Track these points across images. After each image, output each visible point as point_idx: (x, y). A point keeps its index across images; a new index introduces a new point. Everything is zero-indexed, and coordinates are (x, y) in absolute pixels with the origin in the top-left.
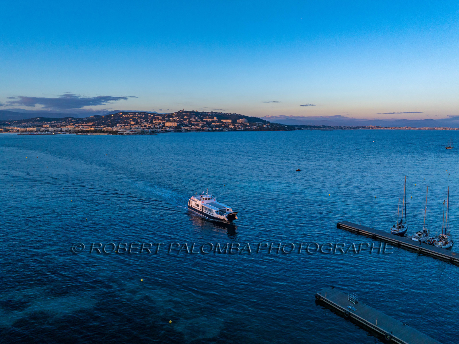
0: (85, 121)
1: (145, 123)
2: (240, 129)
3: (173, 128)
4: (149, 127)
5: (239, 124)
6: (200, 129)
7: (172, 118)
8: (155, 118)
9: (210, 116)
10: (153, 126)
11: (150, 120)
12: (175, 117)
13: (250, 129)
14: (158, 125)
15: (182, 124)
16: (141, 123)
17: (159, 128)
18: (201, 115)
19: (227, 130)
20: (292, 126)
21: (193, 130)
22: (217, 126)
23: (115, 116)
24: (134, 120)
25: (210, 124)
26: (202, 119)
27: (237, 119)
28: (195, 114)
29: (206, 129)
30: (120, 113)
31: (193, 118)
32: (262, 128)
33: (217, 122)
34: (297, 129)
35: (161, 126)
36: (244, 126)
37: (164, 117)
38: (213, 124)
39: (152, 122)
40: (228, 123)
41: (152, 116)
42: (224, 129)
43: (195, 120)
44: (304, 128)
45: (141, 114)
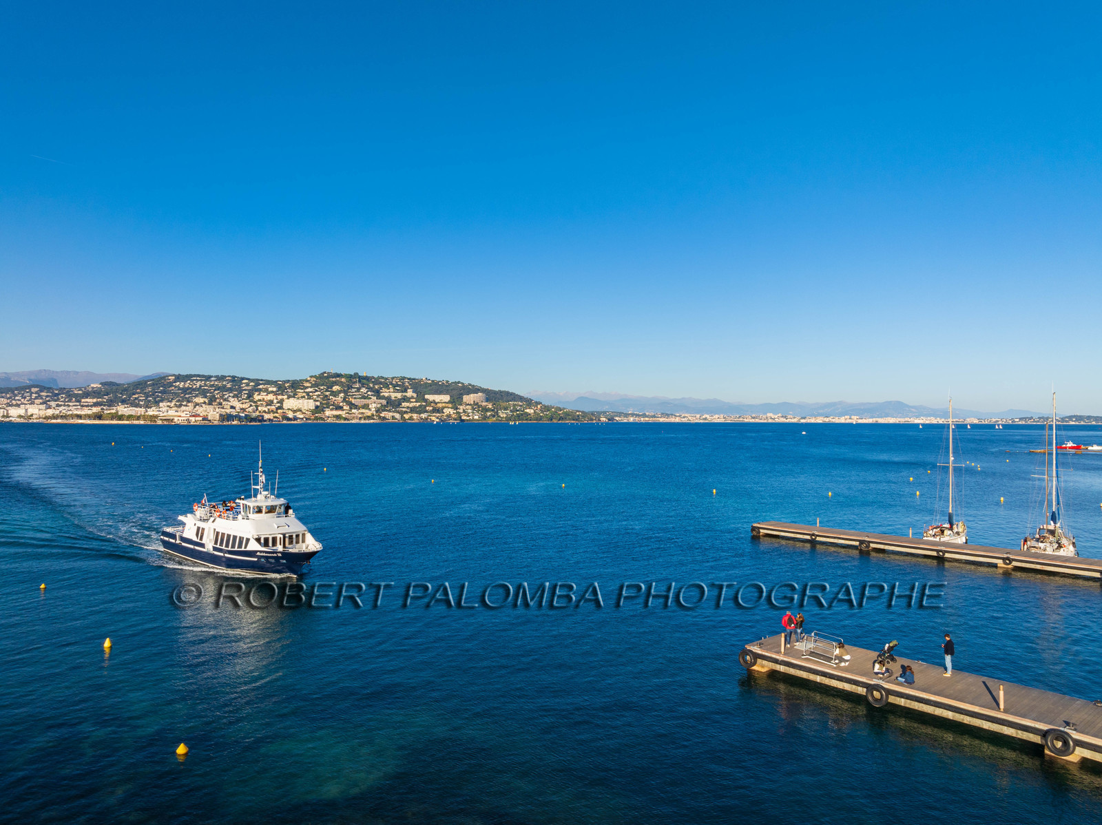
0: (76, 396)
1: (233, 399)
2: (469, 416)
3: (304, 411)
4: (241, 409)
5: (468, 407)
6: (373, 415)
7: (302, 389)
8: (260, 390)
9: (398, 385)
10: (251, 408)
11: (245, 394)
12: (311, 387)
13: (494, 416)
14: (267, 405)
15: (326, 404)
16: (222, 401)
17: (269, 412)
18: (374, 384)
19: (437, 418)
20: (593, 414)
21: (354, 418)
22: (413, 410)
23: (157, 384)
24: (203, 393)
25: (397, 403)
26: (377, 393)
27: (462, 394)
28: (360, 382)
29: (388, 415)
30: (170, 378)
31: (354, 390)
32: (522, 414)
33: (414, 400)
34: (604, 419)
35: (274, 407)
36: (479, 410)
37: (281, 388)
38: (404, 404)
39: (251, 399)
40: (442, 403)
41: (251, 384)
42: (430, 416)
43: (360, 395)
44: (619, 417)
45: (225, 381)
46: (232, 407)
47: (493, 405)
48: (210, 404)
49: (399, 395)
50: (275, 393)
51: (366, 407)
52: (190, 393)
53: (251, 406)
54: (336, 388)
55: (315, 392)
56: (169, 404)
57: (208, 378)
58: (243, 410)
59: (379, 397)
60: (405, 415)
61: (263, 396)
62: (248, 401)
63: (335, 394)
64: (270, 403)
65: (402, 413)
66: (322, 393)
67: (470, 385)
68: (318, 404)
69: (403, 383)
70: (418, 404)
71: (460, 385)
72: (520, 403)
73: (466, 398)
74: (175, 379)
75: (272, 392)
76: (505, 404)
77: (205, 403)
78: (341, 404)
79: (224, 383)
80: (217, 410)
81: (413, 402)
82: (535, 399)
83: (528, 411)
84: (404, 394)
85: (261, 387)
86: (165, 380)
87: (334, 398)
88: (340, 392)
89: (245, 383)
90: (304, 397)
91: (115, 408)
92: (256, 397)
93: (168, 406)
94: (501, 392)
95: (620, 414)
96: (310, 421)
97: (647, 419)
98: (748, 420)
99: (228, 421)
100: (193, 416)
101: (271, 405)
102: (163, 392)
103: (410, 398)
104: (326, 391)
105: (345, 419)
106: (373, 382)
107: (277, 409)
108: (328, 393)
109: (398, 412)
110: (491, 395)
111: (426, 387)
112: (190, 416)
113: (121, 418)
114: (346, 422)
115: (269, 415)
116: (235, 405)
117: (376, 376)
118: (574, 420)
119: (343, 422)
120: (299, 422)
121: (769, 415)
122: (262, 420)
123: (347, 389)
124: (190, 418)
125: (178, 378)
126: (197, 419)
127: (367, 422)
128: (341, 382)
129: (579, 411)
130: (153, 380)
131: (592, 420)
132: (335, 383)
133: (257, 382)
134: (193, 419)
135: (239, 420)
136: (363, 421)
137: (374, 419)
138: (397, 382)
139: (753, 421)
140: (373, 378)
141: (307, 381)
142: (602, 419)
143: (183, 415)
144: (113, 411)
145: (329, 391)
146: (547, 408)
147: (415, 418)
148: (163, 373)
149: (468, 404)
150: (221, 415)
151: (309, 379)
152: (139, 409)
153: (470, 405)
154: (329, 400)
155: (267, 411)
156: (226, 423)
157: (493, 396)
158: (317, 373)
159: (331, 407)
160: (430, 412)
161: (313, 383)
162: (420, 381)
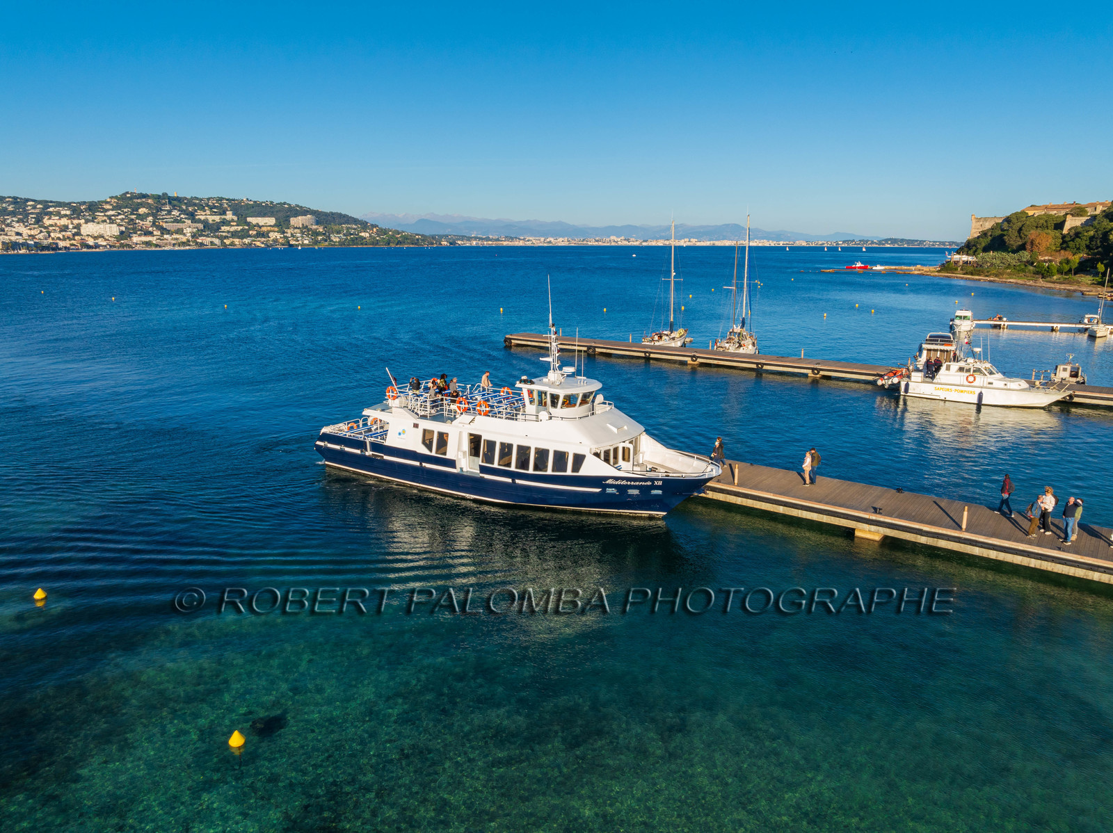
1: (18, 225)
2: (298, 241)
3: (107, 238)
4: (30, 236)
5: (296, 230)
6: (188, 241)
7: (102, 212)
8: (50, 214)
9: (215, 207)
10: (42, 234)
11: (32, 218)
12: (112, 210)
13: (326, 241)
14: (61, 231)
15: (133, 229)
17: (64, 239)
18: (188, 207)
19: (263, 243)
20: (433, 237)
21: (166, 244)
22: (234, 234)
25: (215, 227)
26: (192, 216)
27: (289, 217)
28: (170, 203)
29: (206, 240)
31: (164, 213)
32: (357, 238)
33: (235, 224)
34: (446, 243)
35: (70, 233)
36: (309, 234)
37: (76, 211)
38: (223, 228)
39: (41, 223)
40: (266, 226)
41: (38, 206)
42: (255, 241)
43: (171, 218)
44: (462, 241)
45: (5, 203)
46: (18, 234)
47: (324, 228)
49: (217, 218)
50: (69, 217)
51: (180, 231)
53: (41, 232)
54: (142, 211)
55: (117, 216)
58: (33, 237)
59: (194, 221)
60: (225, 241)
61: (55, 220)
62: (37, 226)
63: (142, 217)
64: (64, 228)
65: (222, 238)
66: (126, 216)
67: (298, 206)
68: (123, 229)
69: (221, 205)
70: (240, 228)
71: (286, 206)
72: (354, 226)
73: (293, 221)
75: (65, 216)
76: (337, 227)
78: (151, 229)
79: (4, 205)
81: (233, 226)
82: (371, 222)
83: (363, 234)
84: (223, 217)
85: (51, 209)
87: (141, 223)
88: (147, 215)
89: (30, 206)
90: (105, 221)
92: (47, 221)
94: (332, 213)
95: (462, 237)
96: (114, 249)
97: (490, 243)
98: (592, 243)
99: (14, 250)
101: (66, 231)
103: (230, 222)
104: (130, 214)
105: (157, 246)
106: (186, 203)
107: (74, 235)
108: (133, 217)
109: (218, 237)
110: (321, 218)
111: (248, 209)
114: (158, 249)
115: (64, 242)
116: (21, 231)
117: (189, 197)
118: (413, 244)
119: (154, 249)
120: (101, 249)
121: (613, 238)
122: (57, 248)
123: (155, 212)
127: (182, 248)
128: (148, 203)
129: (418, 235)
131: (433, 244)
132: (141, 205)
133: (46, 204)
135: (28, 249)
136: (177, 248)
137: (189, 245)
138: (214, 204)
139: (596, 243)
140: (186, 198)
141: (107, 203)
142: (442, 243)
145: (135, 214)
146: (384, 232)
147: (237, 243)
149: (296, 228)
150: (3, 243)
151: (109, 200)
153: (298, 228)
154: (136, 224)
155: (62, 237)
156: (11, 252)
157: (324, 219)
158: (118, 194)
159: (139, 232)
160: (254, 236)
161: (115, 204)
162: (240, 202)
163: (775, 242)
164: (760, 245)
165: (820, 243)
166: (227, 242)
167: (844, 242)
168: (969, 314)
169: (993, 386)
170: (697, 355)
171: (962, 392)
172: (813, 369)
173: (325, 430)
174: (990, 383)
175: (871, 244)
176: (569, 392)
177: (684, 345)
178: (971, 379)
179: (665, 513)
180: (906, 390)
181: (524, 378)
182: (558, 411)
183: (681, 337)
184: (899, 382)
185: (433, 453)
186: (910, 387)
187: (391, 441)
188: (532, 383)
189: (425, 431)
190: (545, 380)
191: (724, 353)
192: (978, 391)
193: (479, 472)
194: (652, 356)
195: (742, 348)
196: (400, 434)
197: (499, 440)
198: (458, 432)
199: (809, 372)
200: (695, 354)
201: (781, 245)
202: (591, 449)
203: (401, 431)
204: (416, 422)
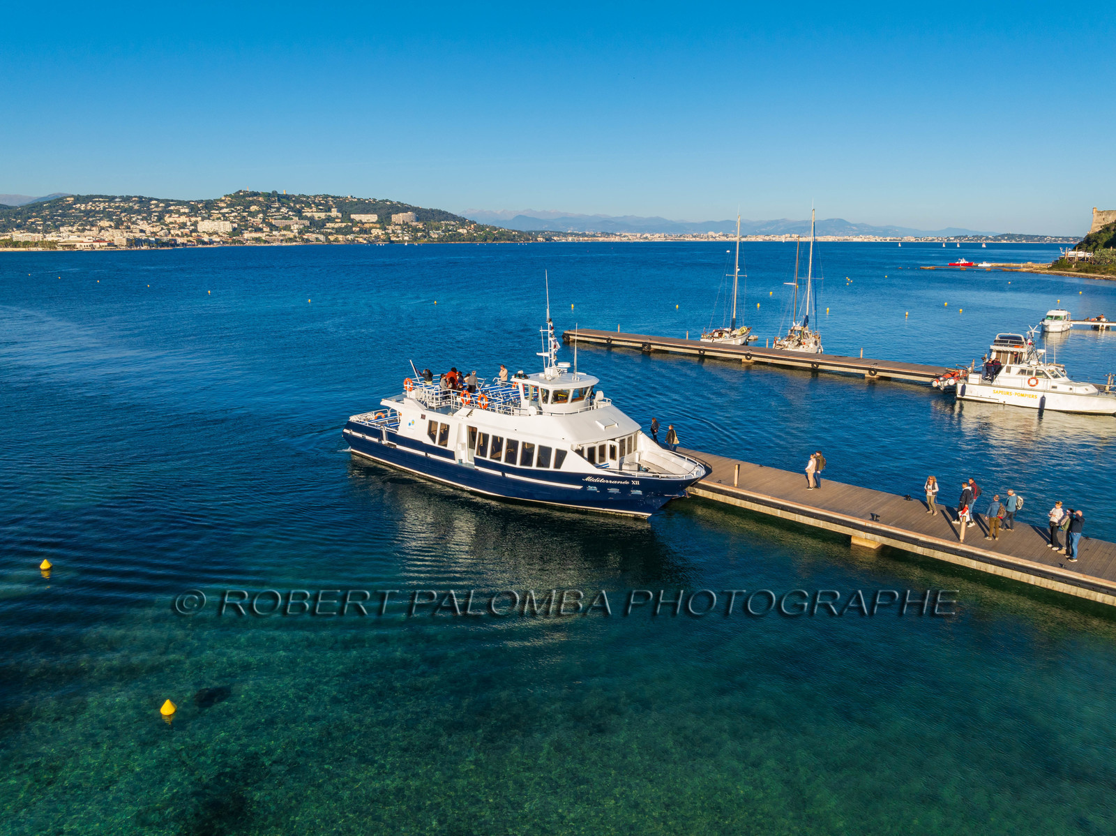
1: (142, 222)
2: (399, 237)
3: (221, 234)
4: (152, 233)
5: (397, 227)
6: (295, 237)
7: (217, 210)
8: (171, 212)
9: (321, 204)
10: (163, 231)
11: (155, 216)
12: (226, 208)
13: (425, 237)
14: (180, 228)
15: (245, 226)
16: (129, 224)
17: (183, 236)
18: (296, 204)
19: (365, 239)
20: (530, 233)
21: (274, 240)
22: (338, 231)
23: (54, 207)
24: (109, 216)
25: (320, 224)
26: (299, 213)
27: (390, 214)
28: (279, 200)
29: (311, 236)
30: (68, 199)
31: (273, 210)
32: (455, 235)
33: (339, 220)
34: (541, 239)
35: (188, 230)
36: (409, 231)
37: (194, 209)
38: (328, 225)
39: (162, 221)
40: (369, 223)
41: (161, 205)
42: (358, 237)
43: (281, 215)
44: (558, 237)
45: (131, 202)
46: (142, 231)
47: (423, 225)
48: (117, 227)
49: (323, 215)
50: (188, 215)
51: (288, 228)
52: (94, 216)
53: (162, 229)
54: (253, 208)
55: (231, 213)
56: (70, 228)
57: (112, 199)
58: (154, 234)
59: (301, 218)
60: (329, 237)
61: (175, 218)
62: (158, 224)
63: (253, 215)
64: (183, 226)
65: (326, 235)
66: (239, 214)
67: (399, 203)
68: (236, 225)
69: (327, 202)
70: (344, 225)
71: (388, 203)
72: (453, 223)
73: (395, 218)
74: (75, 200)
75: (184, 213)
76: (436, 224)
77: (111, 227)
78: (261, 226)
79: (131, 204)
80: (125, 234)
81: (338, 222)
82: (469, 218)
83: (461, 231)
84: (328, 214)
85: (172, 208)
86: (63, 202)
87: (252, 219)
88: (258, 212)
89: (153, 204)
90: (219, 218)
91: (9, 234)
92: (168, 219)
93: (70, 231)
94: (432, 210)
95: (559, 234)
96: (227, 245)
97: (586, 238)
98: (689, 239)
99: (137, 246)
100: (97, 241)
101: (184, 228)
102: (62, 215)
103: (335, 219)
104: (243, 212)
105: (266, 242)
106: (294, 201)
107: (191, 232)
108: (245, 214)
109: (322, 234)
110: (422, 215)
111: (352, 206)
112: (94, 241)
113: (16, 244)
114: (267, 245)
115: (182, 239)
116: (145, 228)
117: (297, 195)
118: (509, 240)
119: (263, 245)
120: (215, 245)
121: (711, 233)
122: (173, 243)
123: (265, 209)
124: (94, 244)
125: (78, 199)
126: (102, 244)
127: (289, 244)
128: (259, 201)
129: (515, 231)
130: (50, 202)
131: (528, 240)
132: (253, 203)
133: (167, 203)
134: (97, 245)
135: (149, 245)
136: (284, 244)
137: (296, 241)
138: (320, 201)
139: (693, 239)
140: (294, 196)
141: (222, 201)
142: (539, 239)
143: (85, 240)
144: (8, 238)
145: (246, 212)
146: (480, 228)
147: (341, 239)
148: (61, 194)
149: (397, 225)
150: (128, 240)
151: (223, 198)
152: (37, 235)
153: (400, 225)
154: (247, 221)
155: (180, 234)
156: (134, 248)
157: (424, 216)
158: (232, 192)
159: (250, 229)
160: (357, 233)
161: (229, 202)
162: (345, 200)
163: (881, 238)
164: (865, 241)
165: (930, 238)
166: (331, 238)
167: (956, 238)
168: (1062, 313)
169: (1058, 390)
170: (752, 353)
171: (1023, 395)
172: (870, 370)
173: (353, 419)
174: (1054, 387)
175: (985, 240)
176: (559, 387)
177: (745, 344)
178: (1033, 382)
179: (650, 515)
180: (963, 393)
181: (521, 372)
182: (549, 407)
183: (743, 334)
184: (956, 384)
185: (436, 445)
186: (966, 389)
187: (403, 431)
188: (526, 377)
189: (431, 422)
190: (541, 375)
191: (781, 352)
192: (1040, 395)
193: (474, 463)
194: (706, 353)
195: (801, 346)
196: (410, 424)
197: (491, 433)
198: (459, 423)
199: (866, 372)
200: (749, 352)
201: (888, 241)
202: (572, 446)
203: (411, 422)
204: (424, 413)
